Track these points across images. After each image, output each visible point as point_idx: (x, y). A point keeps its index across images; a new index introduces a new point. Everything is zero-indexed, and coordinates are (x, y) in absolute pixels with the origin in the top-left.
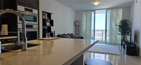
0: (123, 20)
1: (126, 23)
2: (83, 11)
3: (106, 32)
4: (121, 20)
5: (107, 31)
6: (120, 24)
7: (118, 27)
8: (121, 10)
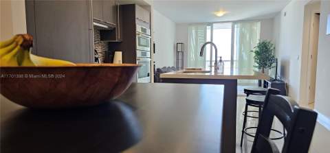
0: (262, 42)
1: (266, 48)
2: (191, 24)
3: (232, 64)
4: (258, 42)
5: (235, 63)
6: (257, 49)
7: (254, 54)
8: (259, 24)
